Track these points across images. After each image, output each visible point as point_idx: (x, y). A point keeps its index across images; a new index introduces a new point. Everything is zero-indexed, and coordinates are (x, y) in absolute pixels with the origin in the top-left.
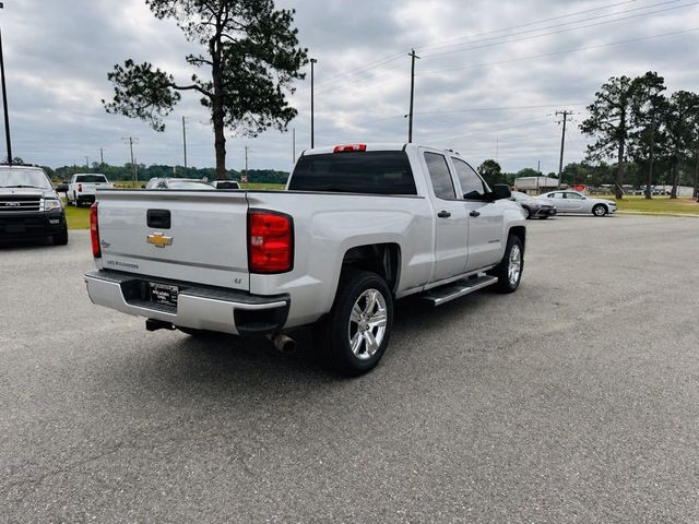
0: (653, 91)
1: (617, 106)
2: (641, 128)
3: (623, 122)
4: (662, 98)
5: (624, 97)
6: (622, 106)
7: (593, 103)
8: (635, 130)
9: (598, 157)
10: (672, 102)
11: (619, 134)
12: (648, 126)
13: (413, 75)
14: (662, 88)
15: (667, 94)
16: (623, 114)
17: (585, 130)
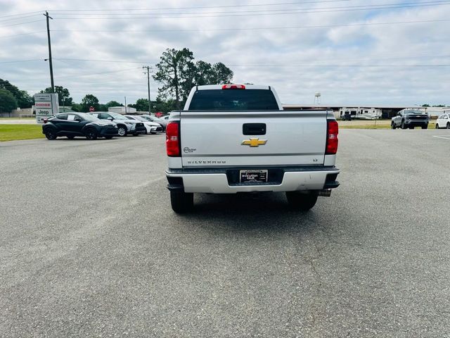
0: (188, 60)
1: (172, 66)
2: (185, 80)
3: (176, 76)
4: (192, 64)
5: (175, 61)
6: (175, 66)
7: (159, 63)
8: (182, 81)
9: (165, 96)
10: (197, 67)
11: (175, 83)
12: (187, 79)
13: (48, 31)
14: (192, 58)
15: (194, 62)
16: (176, 71)
17: (157, 79)
